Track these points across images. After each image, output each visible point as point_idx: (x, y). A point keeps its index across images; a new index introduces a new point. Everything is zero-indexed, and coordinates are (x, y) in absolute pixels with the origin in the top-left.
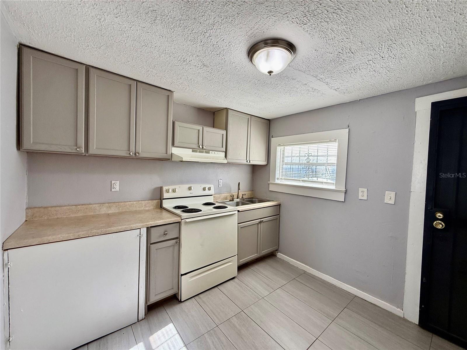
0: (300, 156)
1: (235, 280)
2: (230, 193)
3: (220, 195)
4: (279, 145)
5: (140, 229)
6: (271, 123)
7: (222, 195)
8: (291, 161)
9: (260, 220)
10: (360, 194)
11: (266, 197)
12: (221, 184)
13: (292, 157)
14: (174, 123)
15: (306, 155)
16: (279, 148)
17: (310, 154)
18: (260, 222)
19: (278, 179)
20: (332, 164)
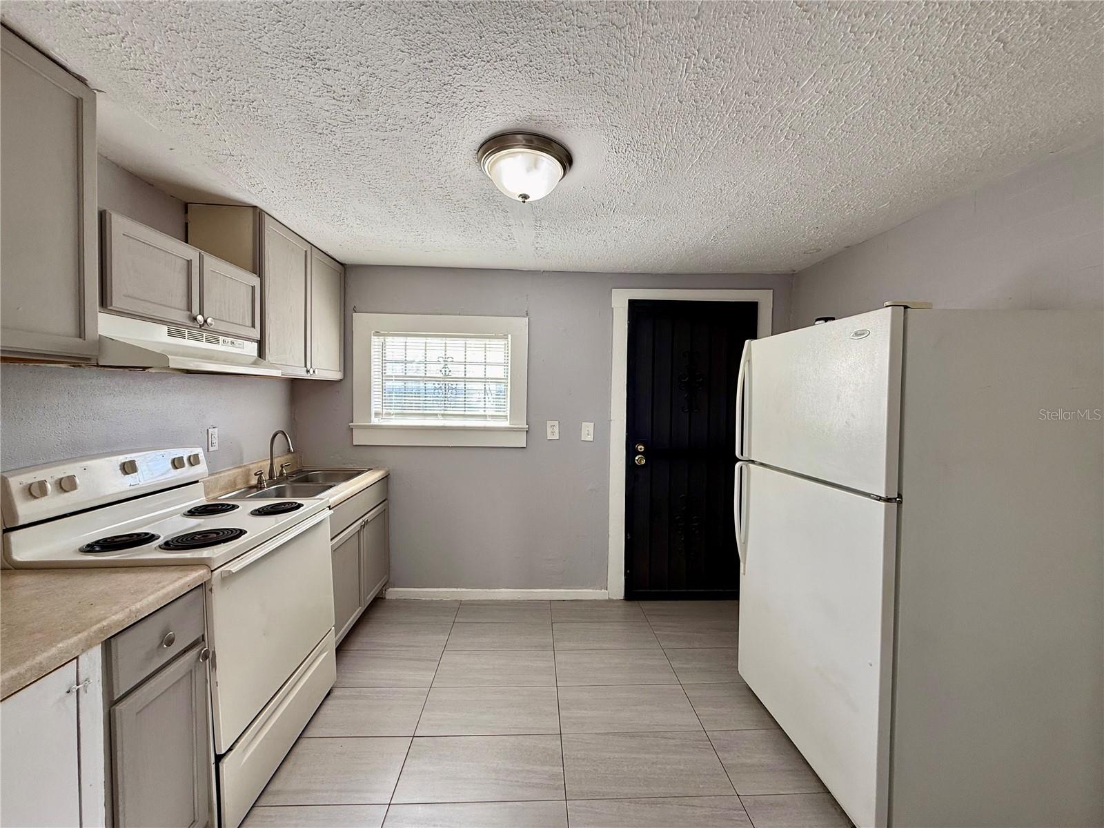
0: (426, 362)
1: (336, 693)
2: (240, 467)
3: (217, 476)
4: (377, 333)
5: (77, 658)
6: (347, 272)
7: (223, 474)
8: (406, 373)
9: (361, 520)
10: (549, 430)
11: (344, 464)
12: (215, 441)
13: (406, 362)
14: (102, 216)
15: (441, 360)
16: (376, 341)
17: (450, 360)
18: (363, 527)
19: (377, 414)
20: (497, 381)
